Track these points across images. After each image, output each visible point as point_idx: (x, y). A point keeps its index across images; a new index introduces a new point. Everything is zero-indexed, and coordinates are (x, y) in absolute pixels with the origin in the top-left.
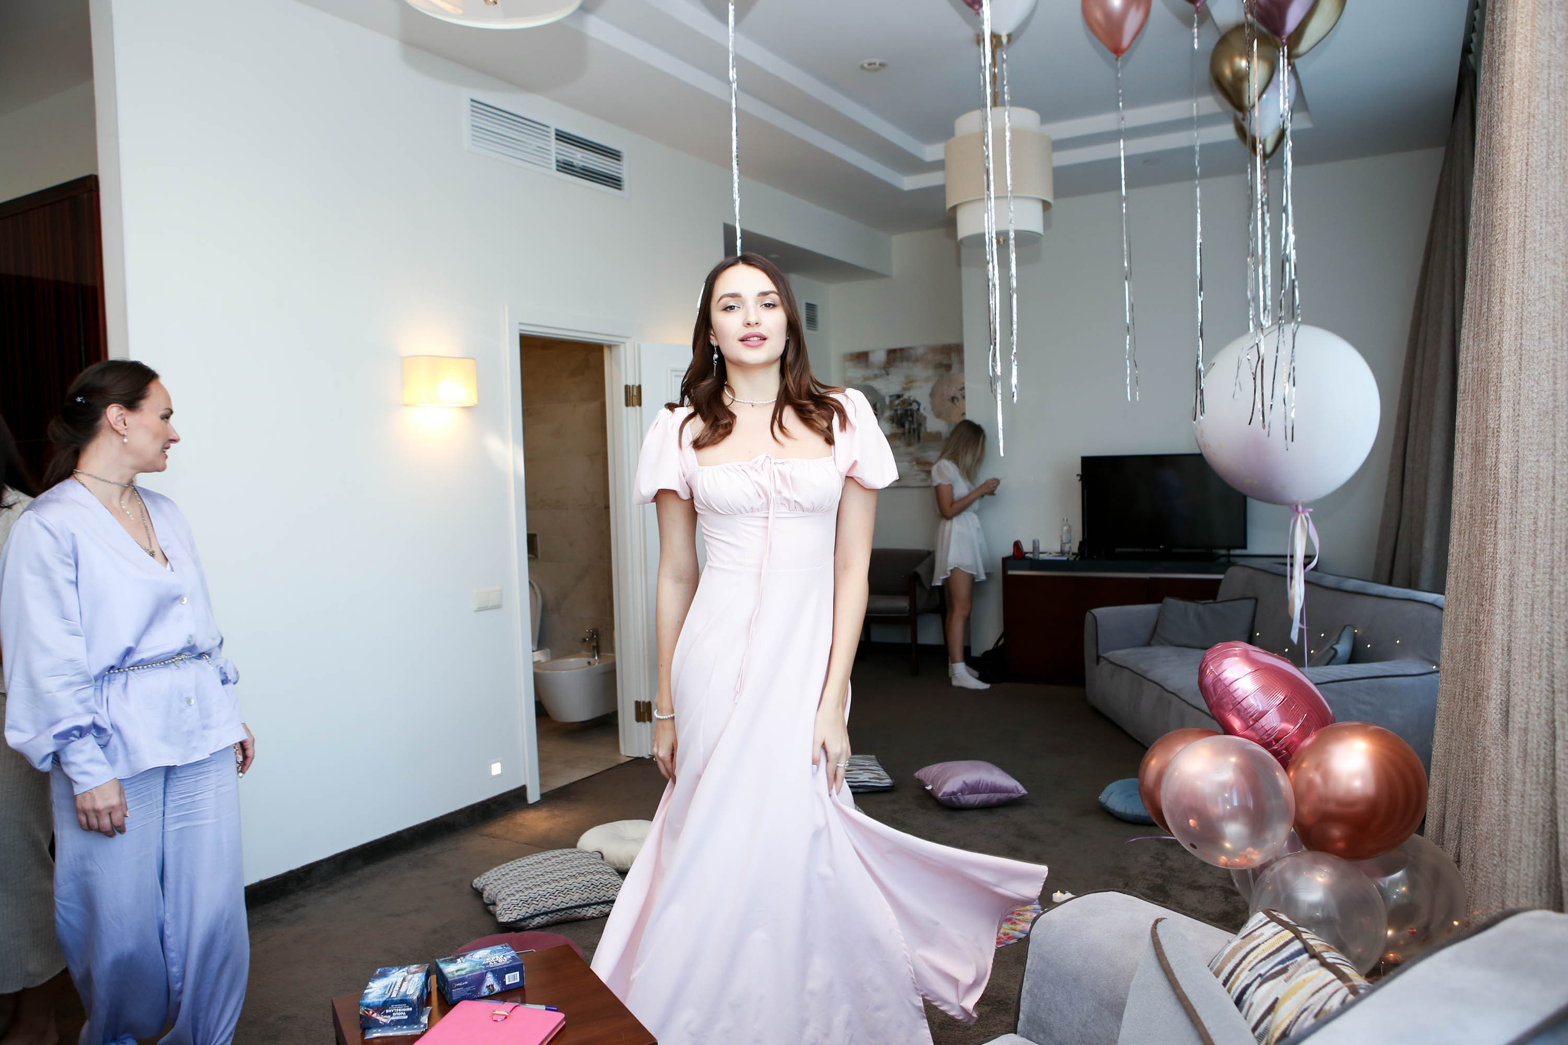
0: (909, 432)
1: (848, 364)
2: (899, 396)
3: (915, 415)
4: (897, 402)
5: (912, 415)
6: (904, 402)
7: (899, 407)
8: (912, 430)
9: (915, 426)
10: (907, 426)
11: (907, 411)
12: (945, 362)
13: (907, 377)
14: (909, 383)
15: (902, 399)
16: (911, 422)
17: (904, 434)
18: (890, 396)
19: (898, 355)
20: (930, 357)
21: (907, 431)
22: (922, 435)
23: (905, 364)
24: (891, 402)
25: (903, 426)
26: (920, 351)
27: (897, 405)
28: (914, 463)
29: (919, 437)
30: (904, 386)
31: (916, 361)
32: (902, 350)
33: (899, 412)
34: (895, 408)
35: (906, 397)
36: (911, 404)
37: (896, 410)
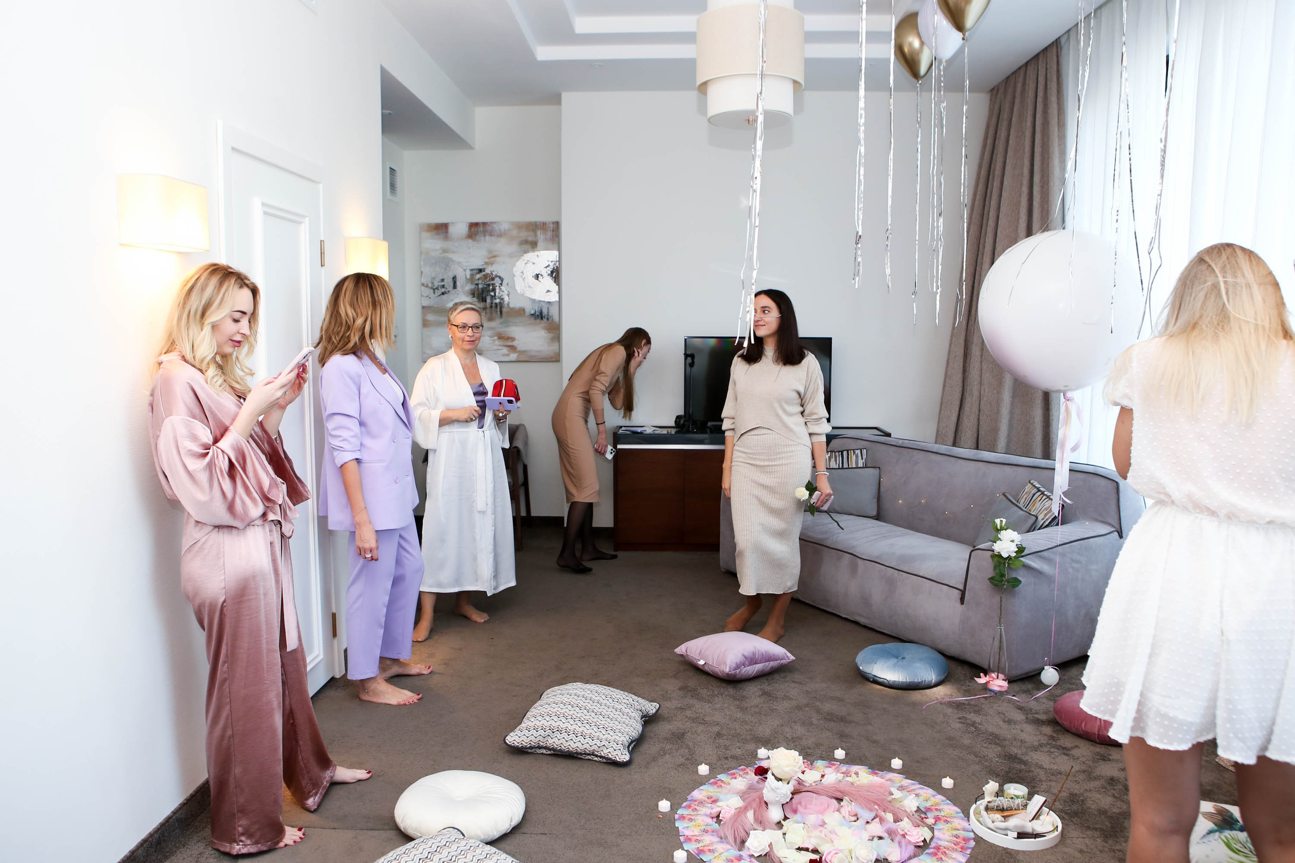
0: (491, 307)
1: (425, 235)
2: (480, 271)
3: (497, 291)
4: (478, 276)
5: (494, 290)
6: (486, 276)
7: (480, 282)
8: (493, 305)
9: (498, 301)
10: (488, 300)
11: (489, 285)
12: (530, 239)
13: (490, 252)
14: (492, 258)
15: (483, 273)
16: (494, 297)
17: (485, 309)
18: (472, 270)
19: (481, 228)
20: (515, 232)
21: (488, 306)
22: (504, 310)
23: (488, 238)
24: (472, 275)
25: (484, 300)
26: (505, 226)
27: (479, 279)
28: (496, 338)
29: (501, 312)
30: (487, 260)
31: (500, 235)
32: (484, 224)
33: (480, 286)
34: (476, 282)
35: (488, 271)
36: (493, 279)
37: (477, 284)
